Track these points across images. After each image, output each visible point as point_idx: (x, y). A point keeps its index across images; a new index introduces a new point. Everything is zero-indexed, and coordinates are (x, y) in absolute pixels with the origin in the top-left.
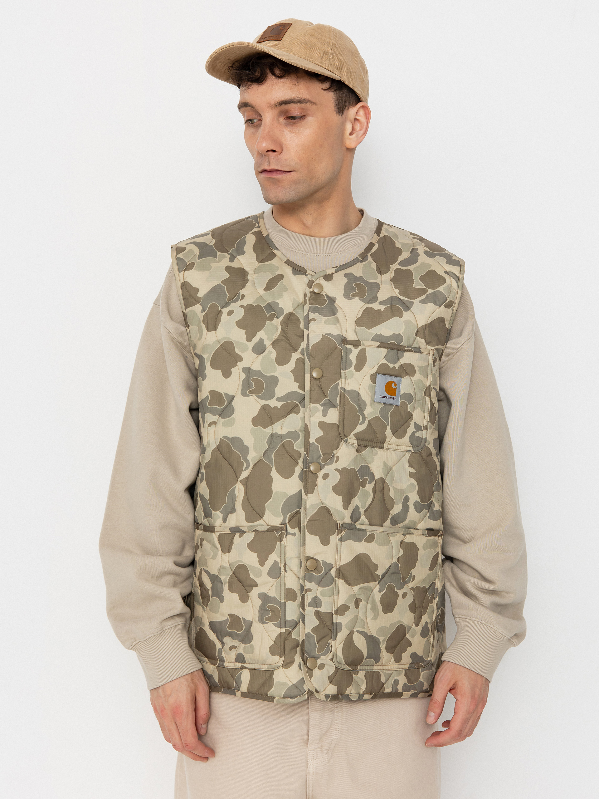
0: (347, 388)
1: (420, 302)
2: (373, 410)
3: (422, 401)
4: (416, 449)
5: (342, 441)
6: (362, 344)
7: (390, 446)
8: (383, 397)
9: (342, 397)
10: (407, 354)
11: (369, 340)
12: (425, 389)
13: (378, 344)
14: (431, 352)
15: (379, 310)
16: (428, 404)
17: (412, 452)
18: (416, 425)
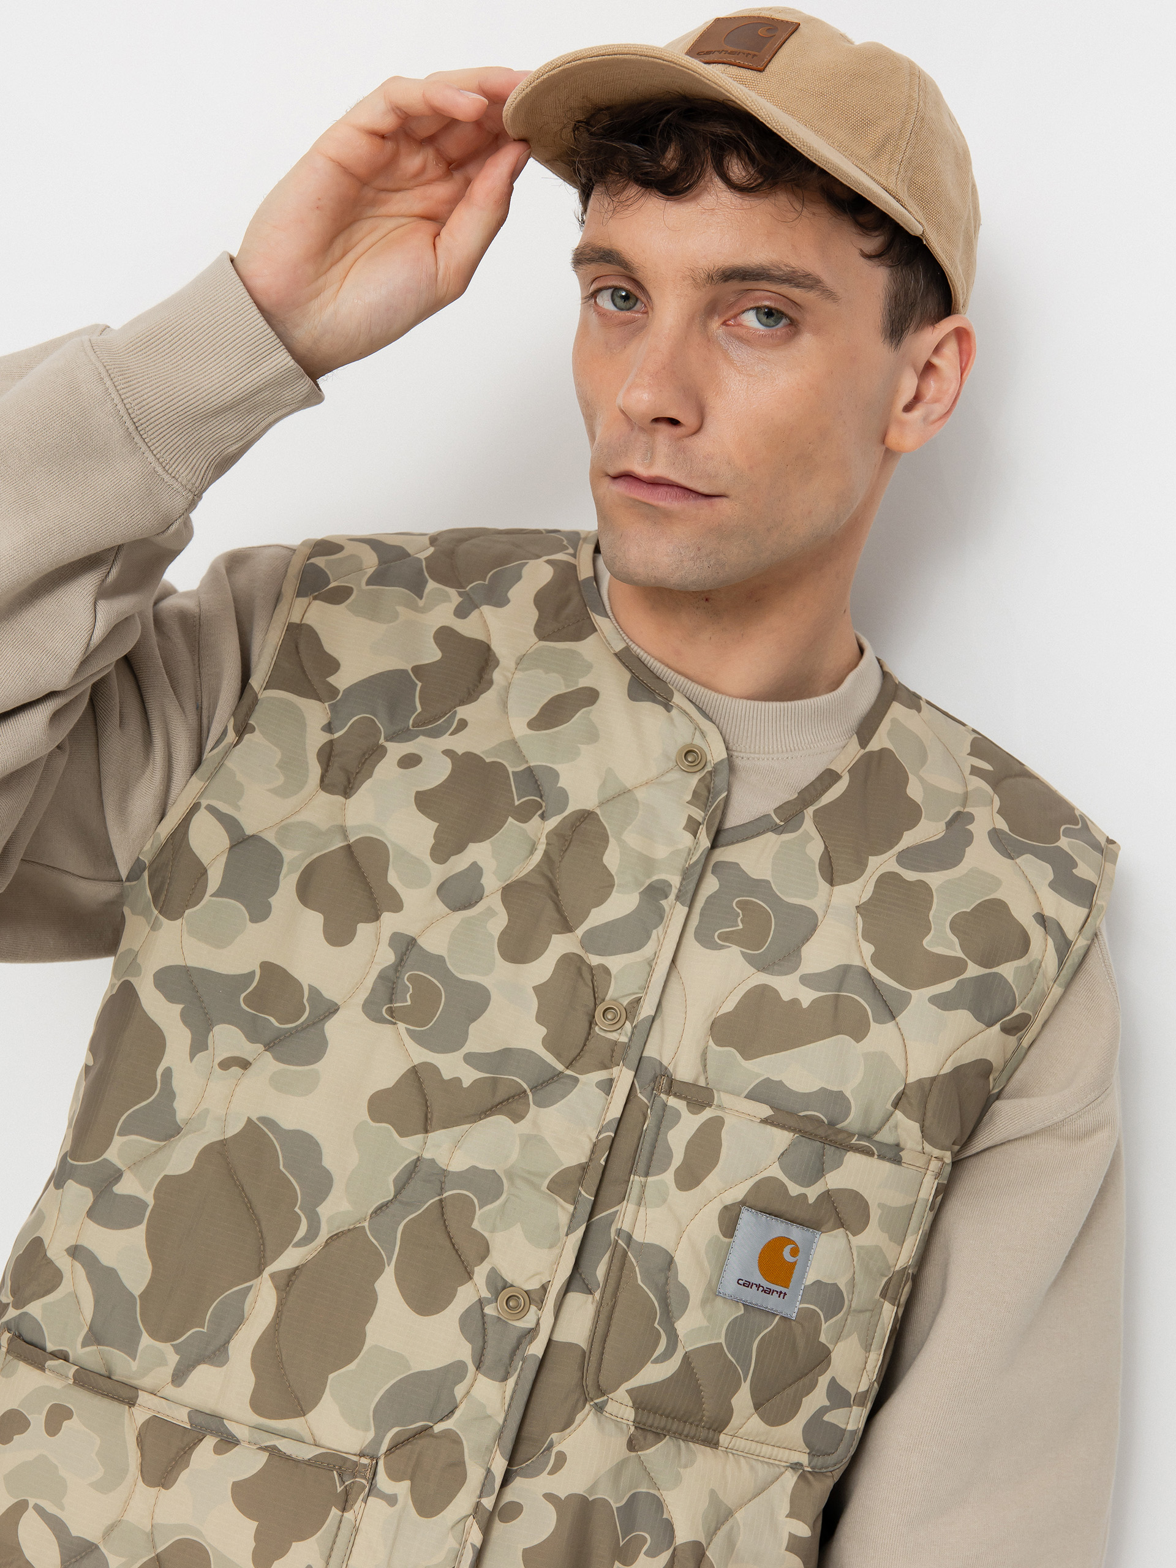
0: (637, 1236)
1: (935, 1000)
2: (705, 1323)
3: (868, 1314)
4: (819, 1461)
5: (587, 1406)
6: (715, 1103)
7: (740, 1443)
8: (748, 1284)
9: (616, 1262)
10: (852, 1160)
11: (739, 1095)
12: (886, 1276)
13: (766, 1111)
14: (935, 1166)
15: (795, 1002)
16: (886, 1325)
17: (806, 1469)
18: (833, 1383)
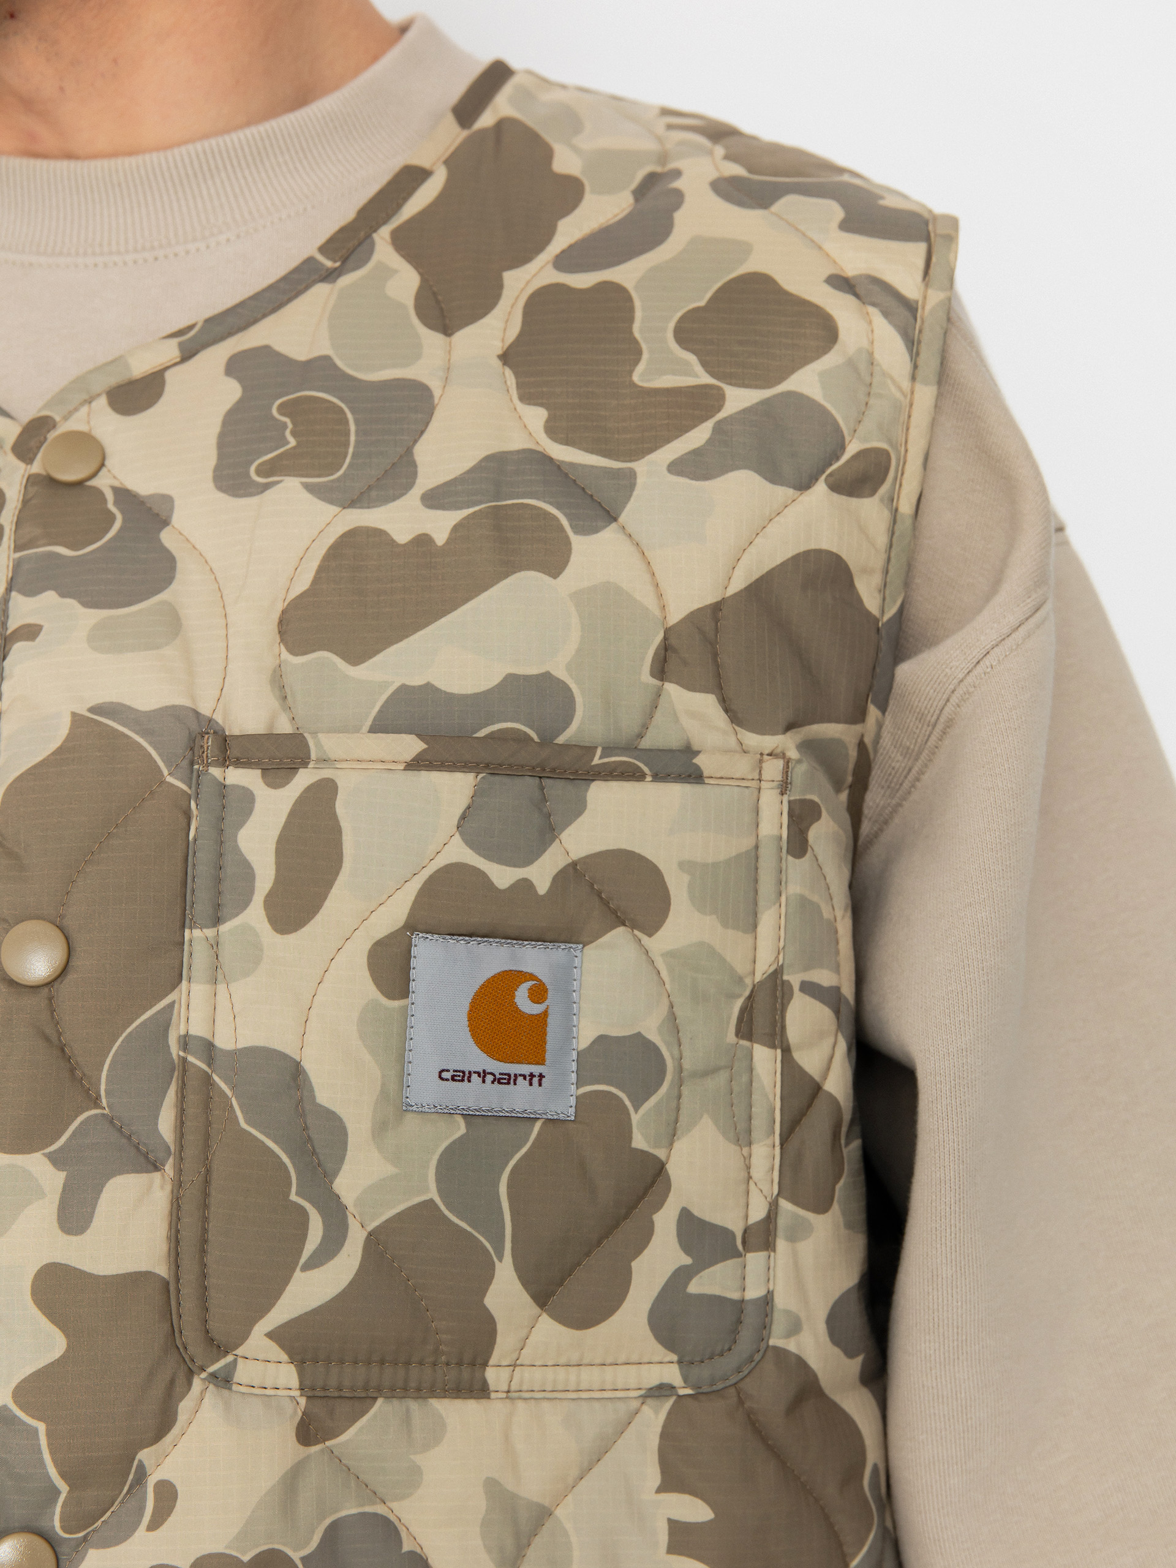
0: (224, 1041)
1: (677, 467)
2: (390, 1170)
3: (723, 1077)
4: (704, 1372)
5: (197, 1383)
6: (313, 756)
7: (526, 1377)
9: (192, 1098)
10: (599, 793)
11: (357, 730)
12: (739, 996)
13: (412, 746)
14: (773, 769)
15: (423, 541)
17: (682, 1392)
18: (688, 1223)
